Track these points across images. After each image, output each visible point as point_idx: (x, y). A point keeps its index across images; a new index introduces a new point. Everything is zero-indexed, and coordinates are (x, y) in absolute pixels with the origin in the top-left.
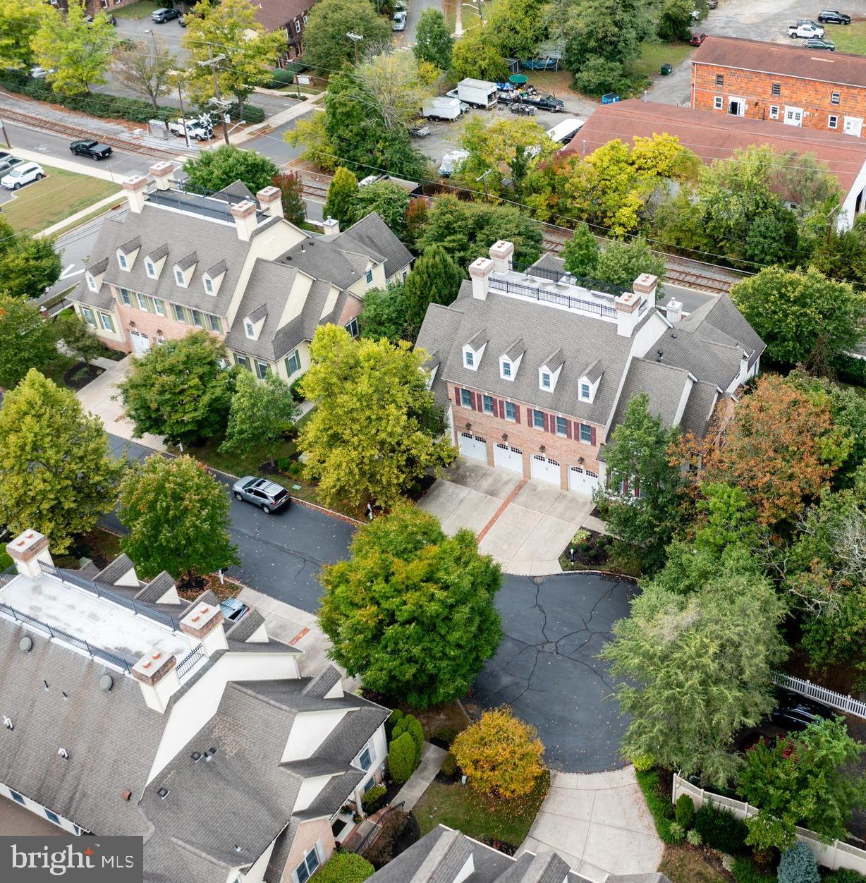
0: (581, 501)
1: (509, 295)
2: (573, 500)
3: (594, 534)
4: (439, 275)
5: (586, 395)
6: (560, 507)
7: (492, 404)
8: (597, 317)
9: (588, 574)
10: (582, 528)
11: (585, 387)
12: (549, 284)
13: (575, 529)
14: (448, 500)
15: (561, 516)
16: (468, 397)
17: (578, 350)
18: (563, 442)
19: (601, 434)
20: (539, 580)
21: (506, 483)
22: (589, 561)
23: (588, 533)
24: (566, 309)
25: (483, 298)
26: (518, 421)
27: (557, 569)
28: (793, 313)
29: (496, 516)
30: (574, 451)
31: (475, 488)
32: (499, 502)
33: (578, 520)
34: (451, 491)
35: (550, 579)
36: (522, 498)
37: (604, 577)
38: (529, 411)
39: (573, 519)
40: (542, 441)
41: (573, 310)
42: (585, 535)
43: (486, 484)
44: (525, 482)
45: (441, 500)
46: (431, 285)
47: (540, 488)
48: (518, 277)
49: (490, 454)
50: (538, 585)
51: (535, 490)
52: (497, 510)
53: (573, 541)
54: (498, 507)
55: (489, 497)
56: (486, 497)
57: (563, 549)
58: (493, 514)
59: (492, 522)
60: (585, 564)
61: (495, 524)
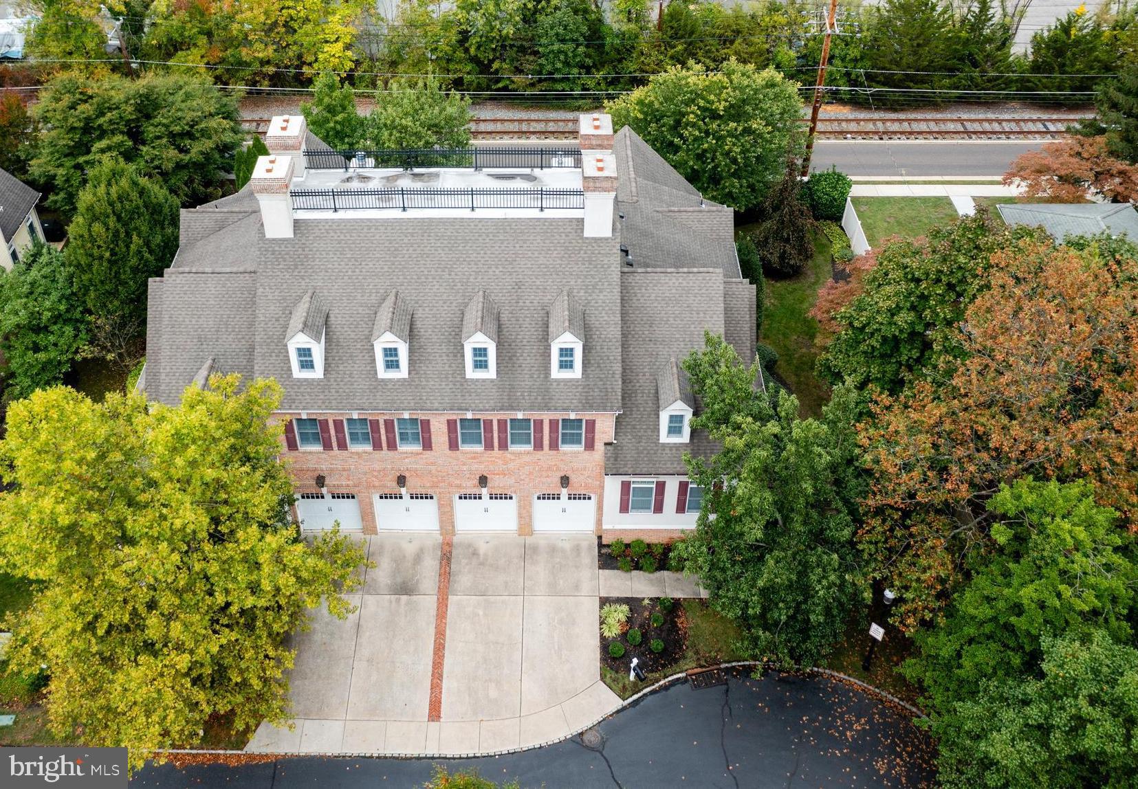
0: (567, 546)
1: (341, 215)
2: (553, 550)
3: (633, 603)
4: (135, 212)
5: (568, 364)
6: (540, 571)
7: (369, 432)
8: (535, 213)
9: (665, 688)
10: (604, 601)
11: (566, 352)
12: (397, 177)
13: (591, 608)
14: (332, 634)
15: (554, 591)
16: (316, 431)
17: (518, 285)
18: (527, 458)
19: (605, 427)
20: (591, 738)
21: (418, 558)
22: (656, 661)
23: (625, 608)
24: (466, 214)
25: (289, 233)
26: (427, 445)
27: (611, 702)
29: (440, 634)
30: (549, 469)
31: (369, 589)
32: (428, 602)
33: (586, 587)
35: (610, 725)
36: (464, 578)
37: (702, 681)
38: (451, 424)
39: (577, 587)
40: (481, 469)
42: (620, 614)
43: (382, 574)
44: (450, 545)
45: (317, 637)
47: (483, 548)
48: (330, 179)
49: (367, 516)
50: (598, 750)
51: (475, 553)
52: (433, 620)
53: (606, 634)
54: (433, 612)
55: (404, 598)
56: (398, 601)
57: (598, 656)
58: (432, 631)
59: (439, 649)
60: (652, 671)
61: (447, 652)
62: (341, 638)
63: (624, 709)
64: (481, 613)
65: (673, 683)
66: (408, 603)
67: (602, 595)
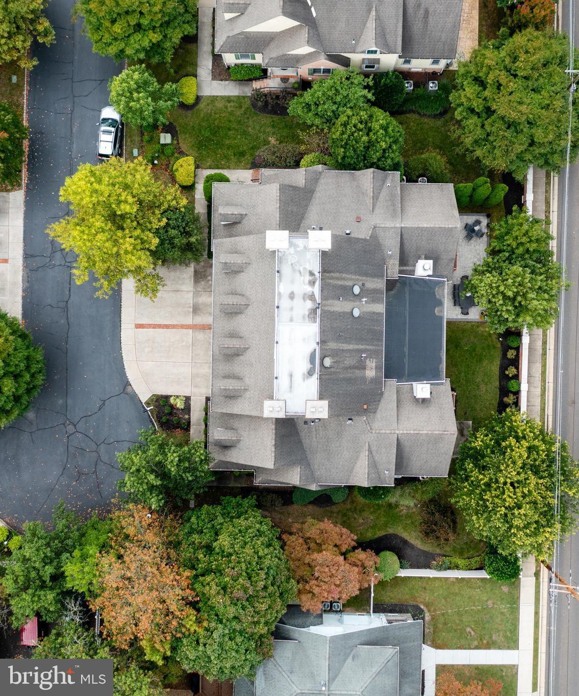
3: (187, 409)
6: (204, 370)
10: (188, 399)
13: (185, 392)
15: (194, 376)
20: (129, 389)
27: (144, 397)
29: (174, 327)
31: (196, 294)
32: (189, 320)
33: (195, 390)
34: (185, 276)
35: (134, 397)
36: (201, 335)
39: (195, 386)
43: (203, 299)
50: (124, 391)
52: (180, 323)
53: (172, 398)
54: (184, 323)
55: (191, 310)
56: (190, 307)
57: (164, 394)
58: (175, 323)
59: (167, 327)
60: (157, 416)
61: (165, 330)
62: (172, 284)
63: (142, 403)
64: (184, 344)
65: (153, 424)
66: (189, 312)
67: (192, 398)
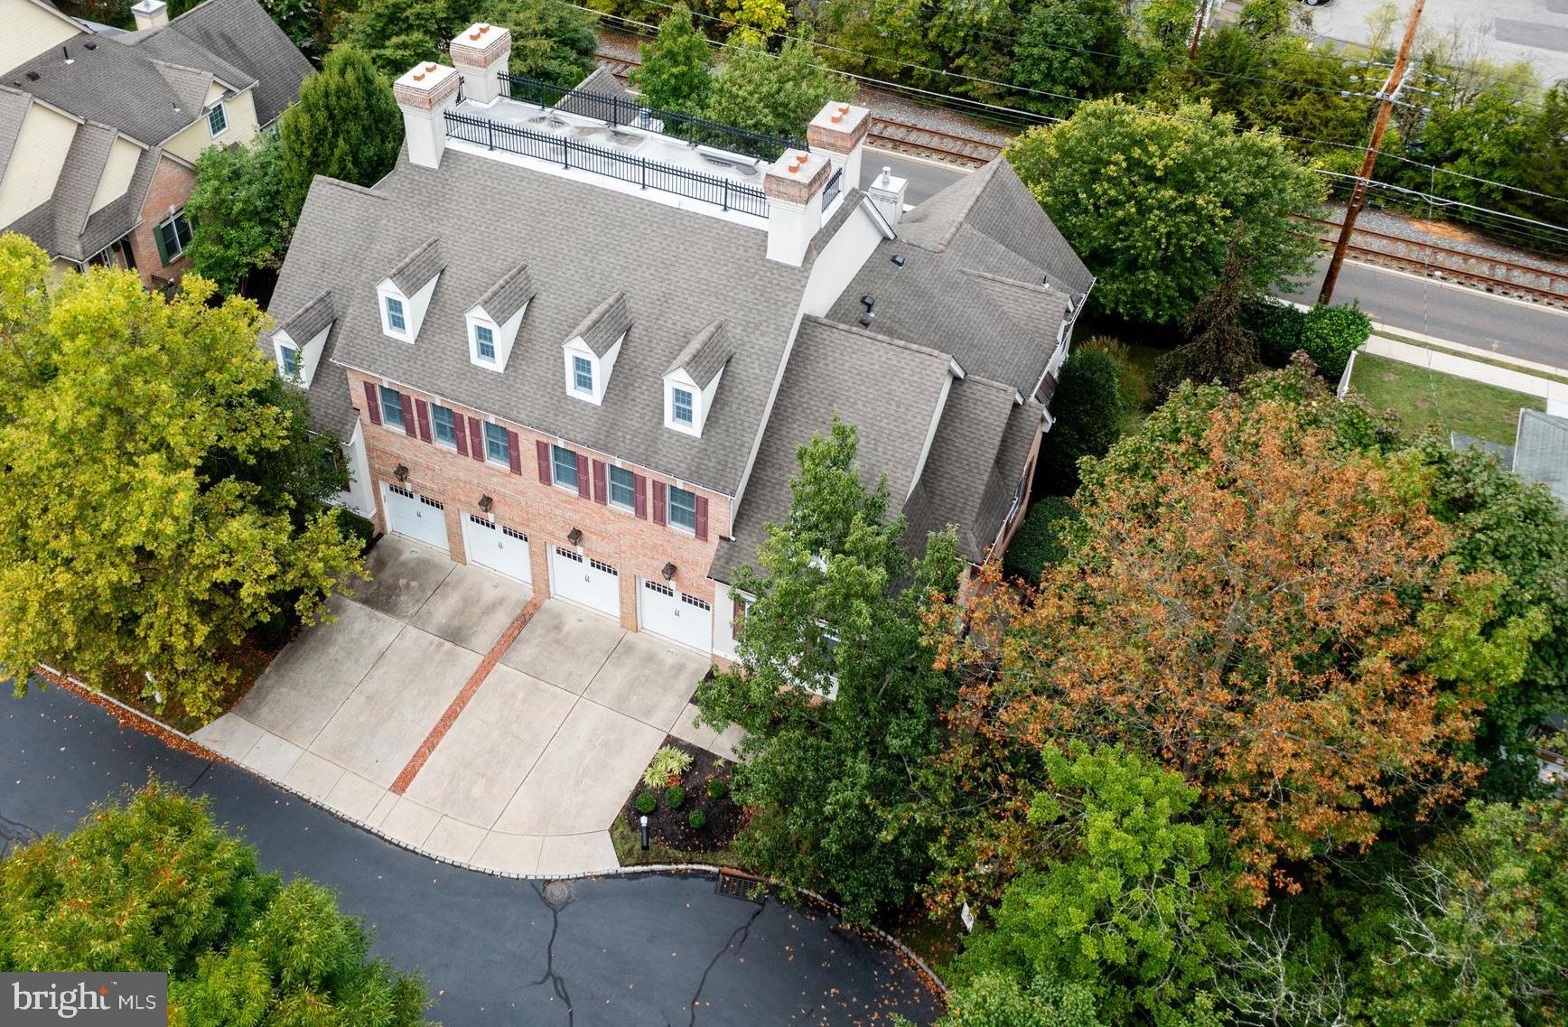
0: (670, 661)
1: (496, 156)
2: (651, 658)
3: (701, 757)
5: (684, 414)
6: (617, 677)
7: (452, 425)
8: (716, 212)
9: (683, 875)
10: (671, 741)
11: (683, 397)
12: (596, 130)
13: (649, 742)
14: (349, 654)
15: (619, 705)
16: (398, 406)
17: (667, 297)
18: (629, 525)
19: (722, 512)
20: (556, 892)
21: (492, 608)
22: (689, 837)
23: (686, 758)
24: (635, 190)
26: (516, 467)
27: (605, 860)
28: (1162, 206)
29: (462, 701)
30: (654, 547)
31: (418, 621)
32: (470, 660)
33: (659, 717)
34: (357, 627)
35: (588, 888)
36: (526, 651)
37: (733, 887)
38: (542, 448)
39: (648, 713)
40: (577, 520)
41: (651, 195)
42: (677, 762)
43: (443, 609)
44: (536, 607)
45: (333, 651)
46: (336, 135)
47: (571, 624)
48: (522, 114)
49: (455, 536)
50: (555, 908)
51: (558, 628)
52: (463, 683)
53: (647, 780)
54: (469, 674)
55: (448, 645)
56: (441, 645)
57: (624, 801)
58: (455, 693)
59: (450, 716)
60: (677, 848)
61: (456, 724)
62: (356, 661)
63: (617, 876)
64: (521, 695)
65: (697, 874)
66: (450, 653)
67: (672, 733)
